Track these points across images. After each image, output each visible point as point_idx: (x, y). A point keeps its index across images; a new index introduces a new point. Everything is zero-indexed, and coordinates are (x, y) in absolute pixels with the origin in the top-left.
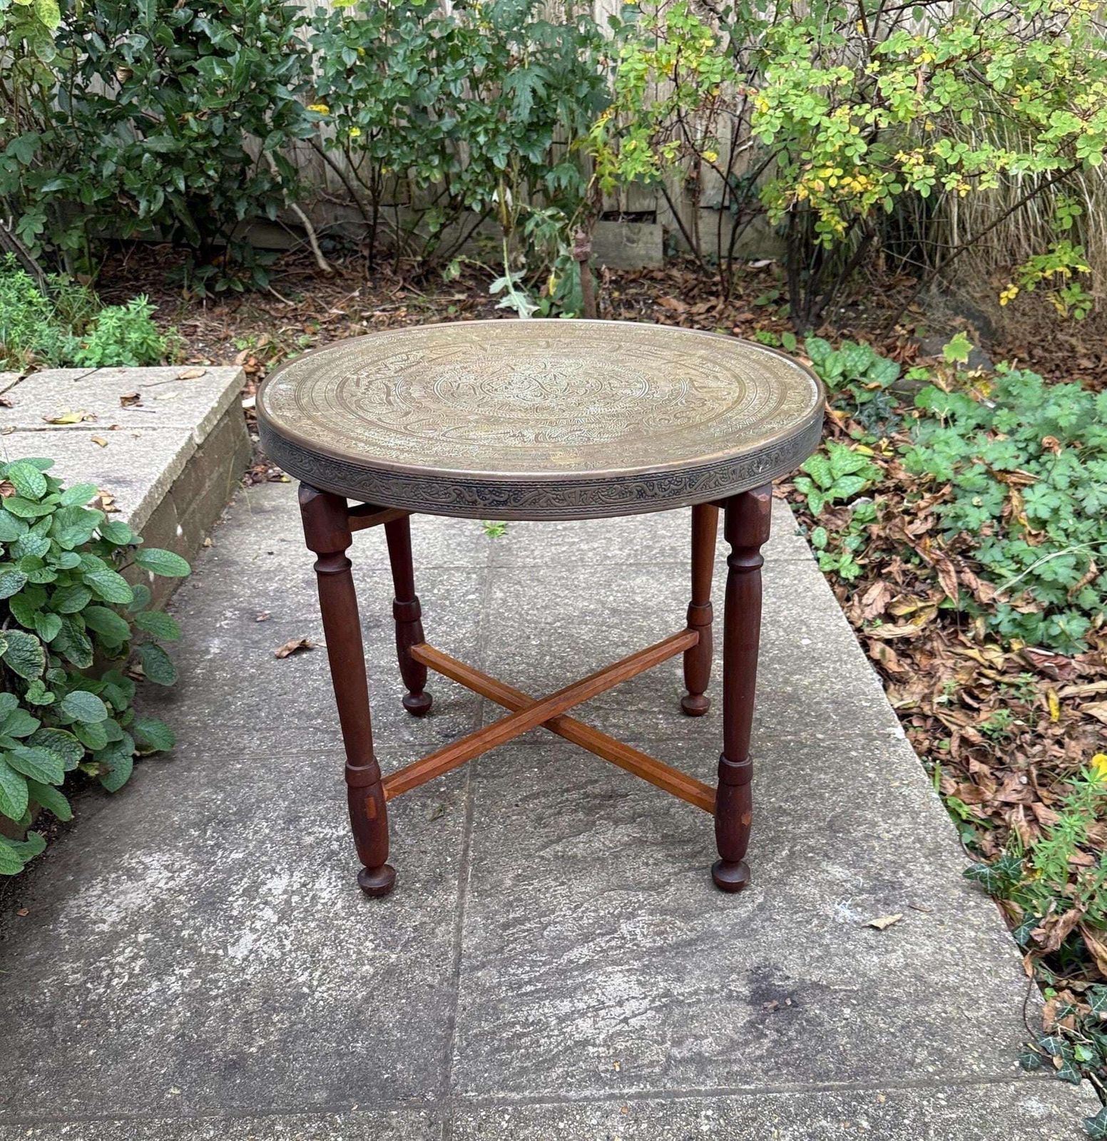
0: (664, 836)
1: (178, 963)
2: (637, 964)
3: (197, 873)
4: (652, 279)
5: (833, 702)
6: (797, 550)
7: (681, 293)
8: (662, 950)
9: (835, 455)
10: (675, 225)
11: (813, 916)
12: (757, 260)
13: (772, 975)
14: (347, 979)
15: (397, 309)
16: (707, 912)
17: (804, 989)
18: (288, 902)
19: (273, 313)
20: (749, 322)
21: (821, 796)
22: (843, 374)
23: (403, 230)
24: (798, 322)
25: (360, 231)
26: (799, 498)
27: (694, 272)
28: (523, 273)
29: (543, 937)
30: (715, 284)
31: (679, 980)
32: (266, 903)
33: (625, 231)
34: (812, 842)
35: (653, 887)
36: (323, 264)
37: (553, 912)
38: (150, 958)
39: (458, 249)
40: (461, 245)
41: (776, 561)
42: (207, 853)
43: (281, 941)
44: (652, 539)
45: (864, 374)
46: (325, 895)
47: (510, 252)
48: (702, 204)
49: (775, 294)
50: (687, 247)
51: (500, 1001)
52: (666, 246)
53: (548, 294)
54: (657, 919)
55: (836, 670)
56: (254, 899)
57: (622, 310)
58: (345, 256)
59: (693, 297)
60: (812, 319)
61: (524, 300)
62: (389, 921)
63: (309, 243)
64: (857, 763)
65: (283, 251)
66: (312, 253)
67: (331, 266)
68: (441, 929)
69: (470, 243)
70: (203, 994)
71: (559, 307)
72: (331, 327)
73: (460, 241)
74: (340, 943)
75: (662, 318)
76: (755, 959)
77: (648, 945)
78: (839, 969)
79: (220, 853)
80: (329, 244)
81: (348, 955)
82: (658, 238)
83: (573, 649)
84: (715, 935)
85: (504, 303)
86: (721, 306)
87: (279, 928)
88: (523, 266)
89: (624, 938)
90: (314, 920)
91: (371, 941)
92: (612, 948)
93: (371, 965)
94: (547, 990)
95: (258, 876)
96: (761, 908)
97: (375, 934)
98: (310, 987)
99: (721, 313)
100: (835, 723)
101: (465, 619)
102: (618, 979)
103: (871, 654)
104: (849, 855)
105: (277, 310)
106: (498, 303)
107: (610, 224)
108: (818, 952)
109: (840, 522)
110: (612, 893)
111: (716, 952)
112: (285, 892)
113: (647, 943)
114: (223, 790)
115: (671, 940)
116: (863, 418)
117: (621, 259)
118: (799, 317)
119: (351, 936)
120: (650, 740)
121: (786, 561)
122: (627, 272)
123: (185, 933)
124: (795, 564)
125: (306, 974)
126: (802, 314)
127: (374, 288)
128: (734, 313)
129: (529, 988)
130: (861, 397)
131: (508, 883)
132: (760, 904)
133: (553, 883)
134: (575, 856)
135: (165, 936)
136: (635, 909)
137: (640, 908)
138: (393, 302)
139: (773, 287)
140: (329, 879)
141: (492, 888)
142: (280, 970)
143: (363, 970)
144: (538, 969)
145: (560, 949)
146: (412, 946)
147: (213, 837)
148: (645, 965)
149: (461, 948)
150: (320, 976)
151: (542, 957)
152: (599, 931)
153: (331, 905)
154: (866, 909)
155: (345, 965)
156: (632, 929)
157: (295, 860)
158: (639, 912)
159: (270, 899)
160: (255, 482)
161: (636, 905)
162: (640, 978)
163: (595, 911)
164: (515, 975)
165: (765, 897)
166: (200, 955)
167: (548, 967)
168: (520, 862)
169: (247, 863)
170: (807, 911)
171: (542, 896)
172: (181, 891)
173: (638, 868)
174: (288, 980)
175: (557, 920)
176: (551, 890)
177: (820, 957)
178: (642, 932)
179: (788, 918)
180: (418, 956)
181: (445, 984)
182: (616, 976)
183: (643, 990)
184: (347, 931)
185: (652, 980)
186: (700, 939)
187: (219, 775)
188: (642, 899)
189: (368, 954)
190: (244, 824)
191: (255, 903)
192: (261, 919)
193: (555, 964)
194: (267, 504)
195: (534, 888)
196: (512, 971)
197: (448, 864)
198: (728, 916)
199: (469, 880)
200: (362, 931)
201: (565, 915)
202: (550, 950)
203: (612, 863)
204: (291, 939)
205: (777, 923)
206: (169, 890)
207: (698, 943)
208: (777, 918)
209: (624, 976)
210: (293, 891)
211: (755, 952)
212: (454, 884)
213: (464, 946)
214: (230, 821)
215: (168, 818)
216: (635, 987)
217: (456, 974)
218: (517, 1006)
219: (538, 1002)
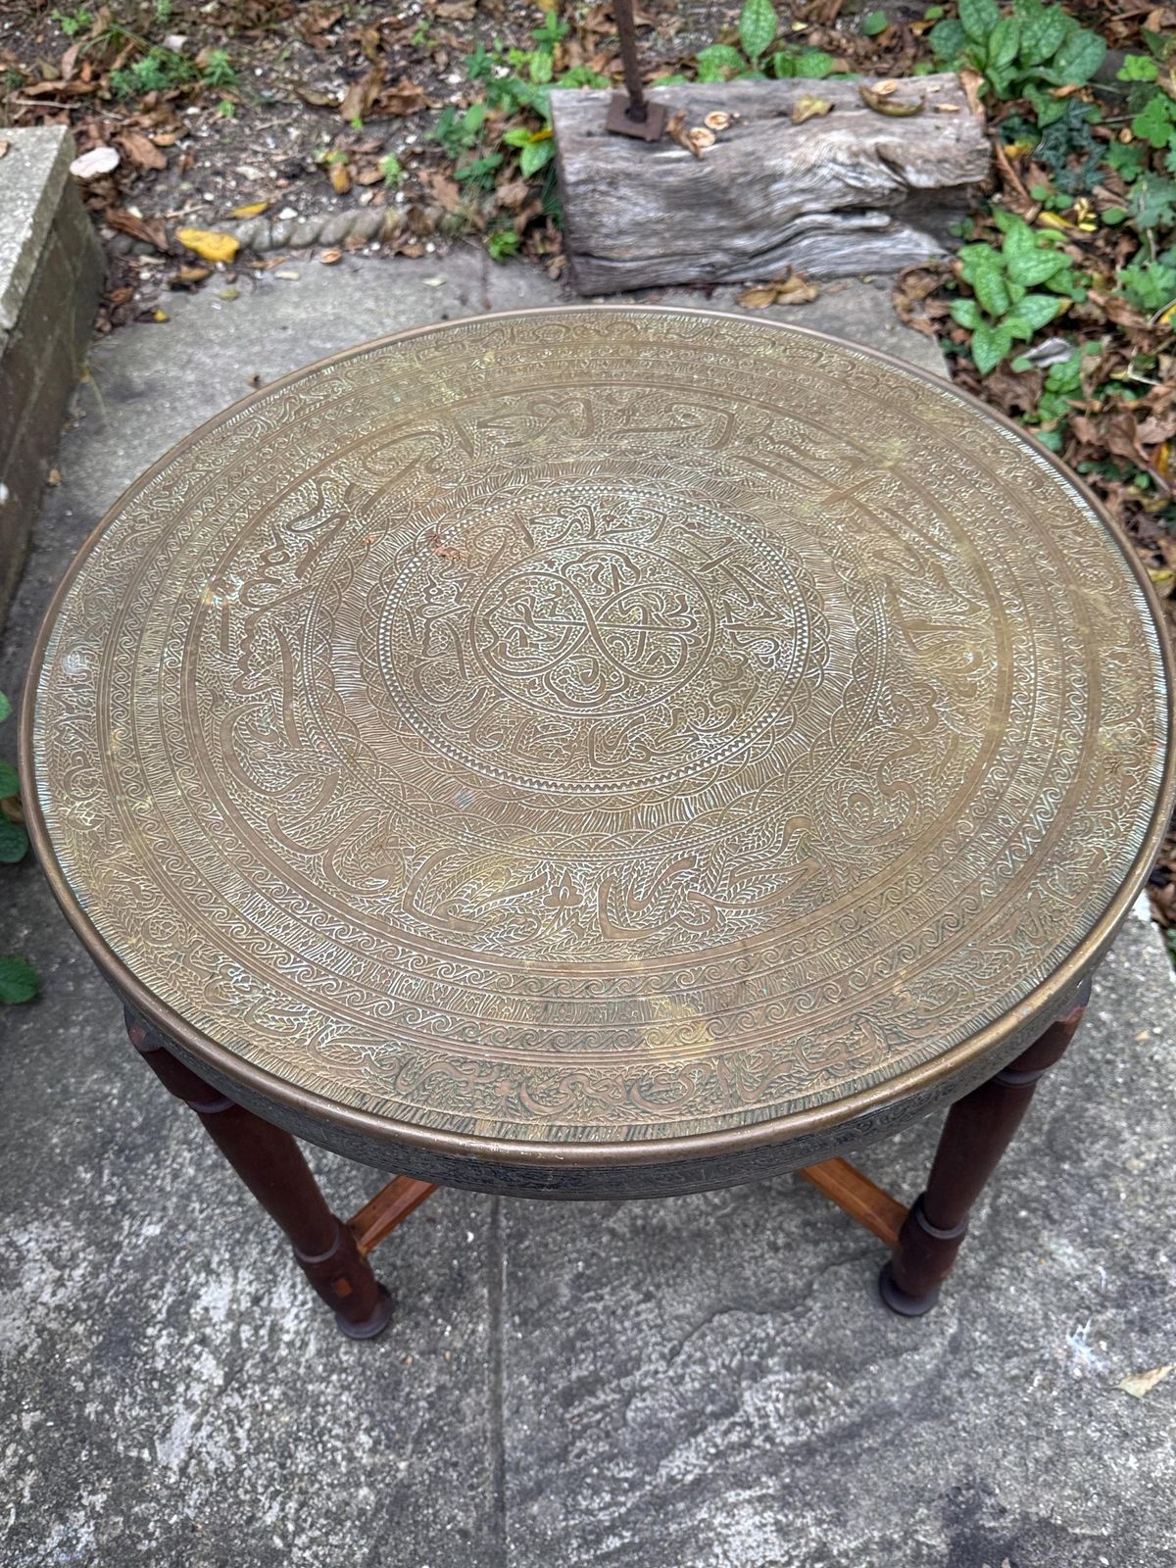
1: (86, 1481)
2: (771, 1486)
3: (96, 1269)
8: (809, 1450)
11: (1035, 1363)
13: (979, 1506)
14: (336, 1519)
16: (872, 1360)
17: (1028, 1534)
18: (235, 1336)
22: (1017, 63)
26: (958, 334)
29: (626, 1424)
31: (838, 1520)
32: (203, 1341)
35: (788, 1302)
37: (637, 1362)
38: (46, 1465)
42: (106, 1221)
43: (232, 1431)
45: (1049, 63)
46: (289, 1323)
54: (799, 1376)
56: (183, 1334)
68: (468, 1403)
70: (126, 1549)
74: (321, 1434)
76: (952, 1469)
77: (788, 1440)
78: (1080, 1487)
79: (126, 1224)
81: (334, 1463)
84: (888, 1413)
87: (227, 1400)
89: (748, 1424)
90: (278, 1382)
91: (368, 1431)
92: (731, 1447)
93: (371, 1485)
94: (641, 1546)
95: (187, 1279)
96: (955, 1346)
97: (371, 1415)
98: (283, 1536)
102: (747, 1519)
104: (1081, 1209)
108: (1044, 1450)
110: (725, 1319)
111: (891, 1453)
112: (230, 1315)
113: (786, 1435)
115: (823, 1426)
116: (1047, 154)
119: (335, 1419)
123: (91, 1409)
125: (276, 1506)
129: (613, 1543)
130: (1048, 112)
131: (565, 1293)
132: (954, 1338)
133: (634, 1297)
134: (662, 1228)
135: (61, 1418)
136: (762, 1356)
137: (771, 1352)
140: (293, 1286)
141: (541, 1306)
142: (237, 1496)
143: (360, 1497)
144: (622, 1499)
145: (653, 1452)
146: (429, 1443)
147: (113, 1185)
148: (785, 1487)
149: (502, 1445)
150: (297, 1511)
151: (628, 1469)
152: (709, 1408)
153: (300, 1348)
154: (1114, 1345)
155: (331, 1485)
156: (759, 1404)
157: (238, 1242)
158: (770, 1362)
159: (208, 1331)
160: (114, 326)
161: (765, 1346)
162: (780, 1517)
163: (703, 1362)
164: (589, 1512)
165: (960, 1320)
166: (117, 1461)
167: (638, 1494)
168: (579, 1244)
169: (168, 1246)
170: (1026, 1351)
171: (618, 1327)
172: (76, 1314)
173: (762, 1256)
174: (250, 1520)
175: (645, 1384)
176: (632, 1312)
177: (1050, 1460)
178: (777, 1410)
179: (997, 1369)
180: (441, 1464)
181: (485, 1528)
182: (742, 1513)
183: (786, 1546)
184: (329, 1408)
185: (799, 1523)
186: (867, 1423)
187: (112, 1036)
188: (772, 1332)
189: (364, 1461)
190: (157, 1155)
191: (187, 1341)
192: (198, 1380)
193: (648, 1487)
194: (138, 377)
195: (605, 1308)
196: (584, 1504)
197: (470, 1247)
198: (906, 1368)
199: (505, 1287)
200: (352, 1409)
201: (656, 1372)
202: (638, 1453)
203: (722, 1245)
204: (247, 1425)
205: (981, 1382)
206: (59, 1308)
207: (864, 1432)
208: (981, 1369)
209: (756, 1513)
210: (241, 1314)
211: (951, 1452)
212: (482, 1297)
213: (508, 1444)
214: (135, 1147)
215: (44, 1138)
216: (773, 1538)
217: (500, 1506)
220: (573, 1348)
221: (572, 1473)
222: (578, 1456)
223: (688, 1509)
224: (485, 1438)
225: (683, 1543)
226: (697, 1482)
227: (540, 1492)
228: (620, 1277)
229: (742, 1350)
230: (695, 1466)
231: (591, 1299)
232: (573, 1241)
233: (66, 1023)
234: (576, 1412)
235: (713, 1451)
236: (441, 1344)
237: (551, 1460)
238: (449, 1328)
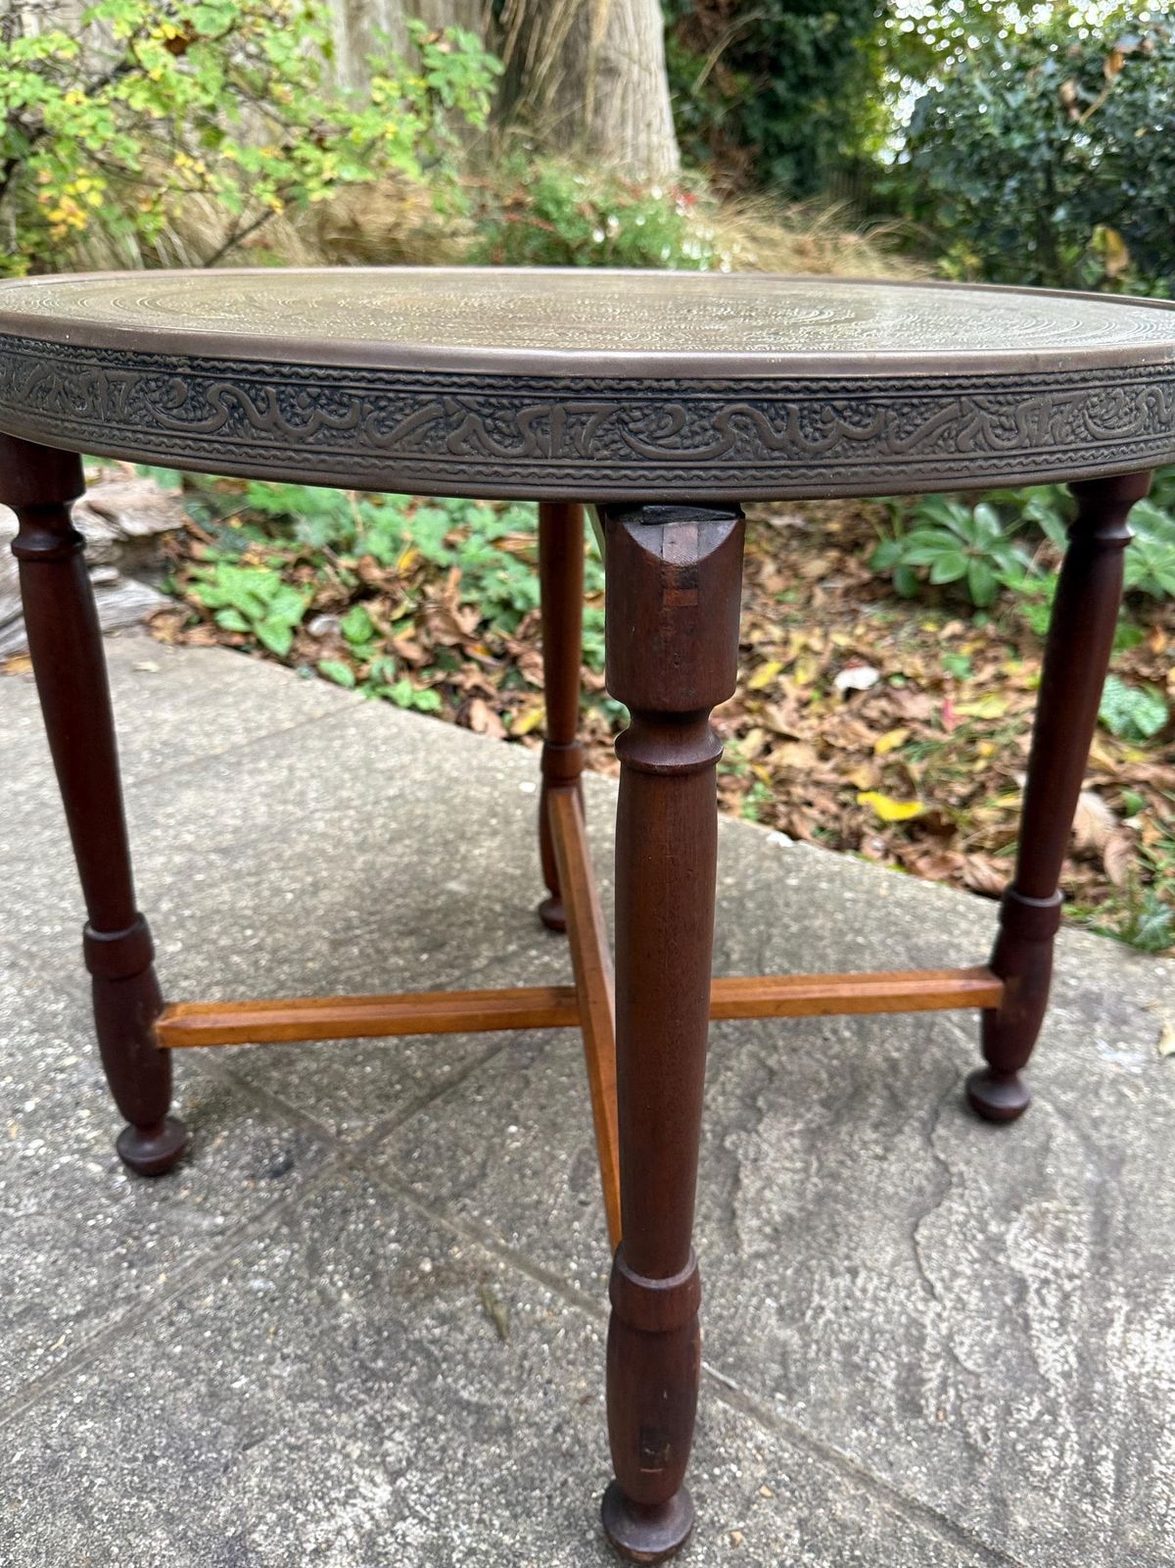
2: (1120, 1305)
8: (1101, 1258)
29: (978, 1375)
37: (916, 1323)
51: (1119, 1532)
54: (1022, 1219)
68: (843, 1509)
89: (1046, 1281)
92: (1062, 1307)
94: (1125, 1448)
102: (1145, 1344)
110: (924, 1232)
115: (1083, 1234)
136: (983, 1231)
141: (784, 1364)
145: (1025, 1370)
149: (921, 1506)
151: (1030, 1404)
152: (1008, 1300)
156: (1031, 1261)
163: (955, 1274)
164: (1058, 1470)
167: (1063, 1412)
168: (746, 1289)
171: (865, 1315)
175: (944, 1332)
176: (858, 1294)
195: (835, 1311)
196: (1045, 1468)
199: (733, 1383)
201: (939, 1315)
213: (924, 1499)
218: (1148, 1515)
219: (1154, 1480)
220: (857, 1367)
221: (1002, 1458)
222: (986, 1439)
223: (1106, 1382)
224: (899, 1518)
225: (1141, 1409)
226: (1081, 1357)
227: (1003, 1502)
228: (812, 1280)
229: (965, 1240)
230: (1062, 1348)
231: (815, 1318)
232: (737, 1291)
234: (933, 1409)
235: (1055, 1324)
236: (746, 1489)
238: (734, 1467)
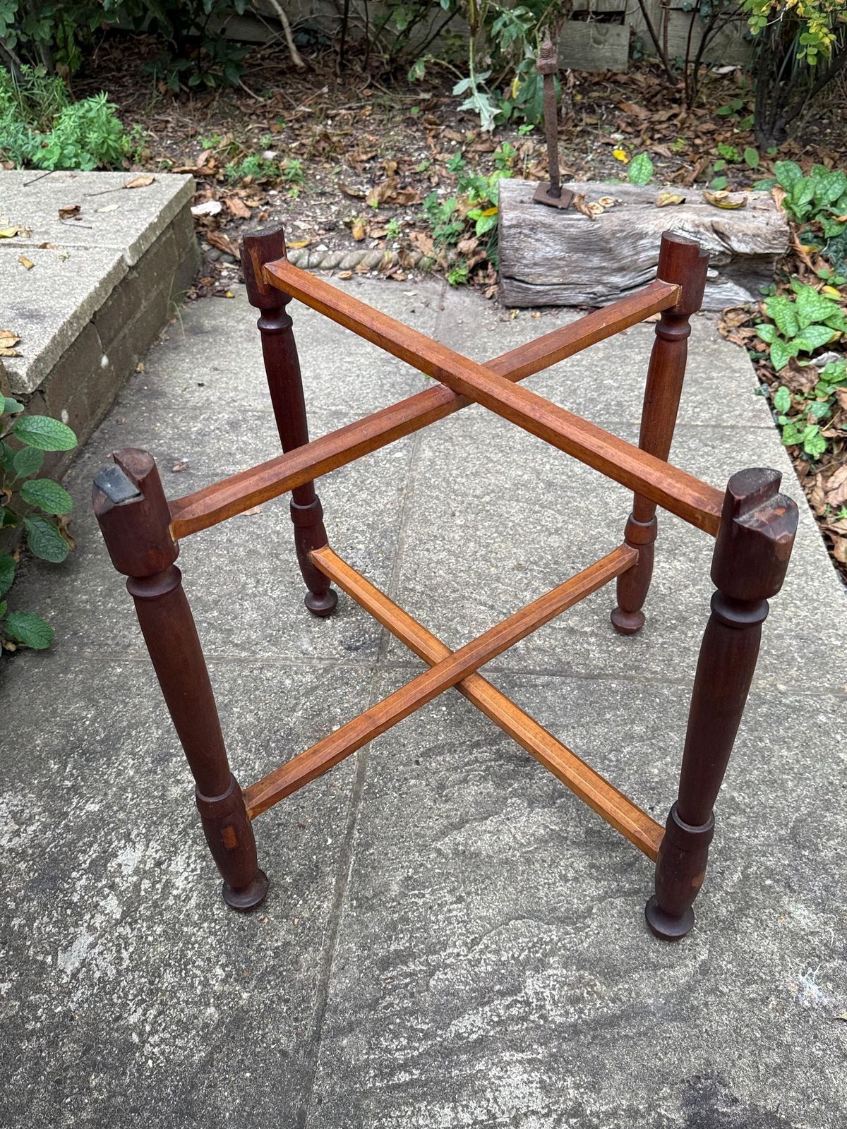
0: (589, 832)
2: (541, 1053)
3: (45, 827)
4: (616, 82)
5: (797, 637)
6: (757, 415)
7: (644, 99)
8: (575, 1030)
9: (801, 299)
10: (644, 27)
11: (770, 991)
12: (722, 66)
13: (715, 1094)
14: (185, 1027)
15: (362, 107)
16: (635, 970)
17: (756, 1123)
18: (137, 887)
19: (243, 109)
20: (711, 133)
21: (783, 785)
22: (812, 203)
23: (376, 26)
24: (761, 135)
25: (335, 26)
26: (761, 347)
27: (658, 76)
28: (487, 75)
29: (428, 989)
30: (679, 91)
31: (594, 1087)
32: (112, 887)
33: (592, 32)
34: (771, 862)
35: (572, 919)
36: (297, 59)
37: (444, 946)
39: (427, 46)
40: (429, 43)
41: (732, 427)
42: (61, 798)
43: (119, 952)
44: (597, 390)
45: (834, 204)
46: (180, 882)
47: (476, 51)
48: (672, 6)
49: (738, 104)
50: (654, 49)
51: (365, 1094)
52: (632, 48)
53: (511, 96)
54: (573, 973)
55: (800, 589)
56: (98, 879)
57: (584, 115)
58: (319, 50)
59: (656, 104)
60: (775, 133)
61: (487, 102)
62: (247, 939)
63: (284, 37)
64: (827, 733)
65: (260, 44)
66: (287, 47)
67: (303, 60)
68: (306, 958)
69: (438, 41)
70: (16, 1026)
71: (520, 110)
72: (296, 126)
73: (429, 38)
74: (186, 964)
75: (623, 125)
76: (692, 1063)
77: (558, 1020)
78: (803, 1093)
79: (75, 801)
80: (303, 38)
81: (192, 986)
82: (625, 40)
83: (500, 534)
84: (644, 1011)
85: (467, 105)
86: (683, 115)
87: (120, 930)
88: (489, 66)
89: (528, 1004)
90: (162, 922)
91: (223, 967)
92: (511, 1018)
93: (217, 1007)
94: (426, 1083)
95: (110, 843)
96: (704, 969)
97: (228, 955)
98: (140, 1035)
99: (683, 123)
100: (800, 669)
101: (388, 484)
102: (517, 1075)
103: (835, 553)
104: (817, 886)
105: (247, 106)
106: (461, 104)
107: (578, 25)
108: (775, 1058)
109: (803, 380)
110: (519, 923)
111: (643, 1042)
112: (136, 871)
113: (556, 1016)
114: (94, 703)
115: (588, 1013)
116: (831, 254)
117: (586, 59)
118: (762, 130)
119: (200, 954)
120: (578, 676)
121: (744, 428)
122: (591, 74)
123: (16, 923)
124: (754, 433)
125: (140, 1011)
126: (766, 127)
127: (343, 85)
128: (696, 123)
129: (403, 1077)
130: (832, 230)
131: (395, 889)
132: (704, 963)
133: (449, 898)
134: (477, 855)
136: (545, 955)
137: (553, 953)
138: (359, 100)
139: (736, 96)
140: (188, 858)
141: (374, 896)
142: (112, 999)
143: (207, 1014)
144: (417, 1045)
145: (447, 1011)
146: (269, 982)
147: (72, 775)
148: (551, 1055)
149: (327, 992)
150: (156, 1017)
151: (425, 1023)
152: (497, 987)
153: (184, 901)
154: (838, 987)
155: (187, 1002)
156: (539, 990)
157: (154, 823)
158: (551, 960)
159: (117, 880)
160: (199, 296)
161: (548, 947)
162: (545, 1077)
163: (497, 952)
164: (388, 1051)
165: (710, 951)
166: (26, 961)
167: (430, 1042)
168: (411, 856)
169: (102, 819)
170: (763, 981)
171: (433, 918)
172: (23, 856)
173: (554, 883)
174: (118, 1019)
175: (448, 962)
176: (445, 909)
177: (779, 1066)
178: (552, 996)
179: (738, 991)
180: (275, 999)
181: (302, 1052)
182: (514, 1070)
183: (547, 1101)
184: (197, 946)
185: (560, 1084)
186: (625, 1016)
187: (96, 682)
188: (556, 939)
189: (216, 988)
190: (109, 759)
191: (100, 885)
192: (102, 913)
193: (439, 1039)
194: (207, 324)
195: (425, 903)
196: (385, 1044)
197: (327, 848)
198: (662, 980)
199: (349, 879)
200: (214, 949)
201: (458, 955)
202: (434, 1013)
203: (523, 872)
204: (131, 949)
205: (725, 999)
206: (11, 850)
207: (623, 1023)
208: (725, 990)
209: (525, 1072)
210: (145, 872)
211: (694, 1048)
212: (331, 884)
213: (331, 991)
214: (95, 752)
215: (31, 739)
216: (537, 1093)
217: (317, 1037)
218: (385, 1107)
219: (412, 1104)
220: (395, 928)
221: (379, 1020)
222: (386, 1008)
223: (470, 1061)
224: (314, 984)
225: (462, 1086)
226: (480, 1041)
227: (352, 1030)
228: (440, 883)
229: (529, 948)
230: (479, 1028)
231: (414, 895)
232: (408, 854)
233: (66, 670)
234: (389, 975)
235: (496, 1019)
236: (293, 912)
237: (363, 1008)
238: (301, 902)
